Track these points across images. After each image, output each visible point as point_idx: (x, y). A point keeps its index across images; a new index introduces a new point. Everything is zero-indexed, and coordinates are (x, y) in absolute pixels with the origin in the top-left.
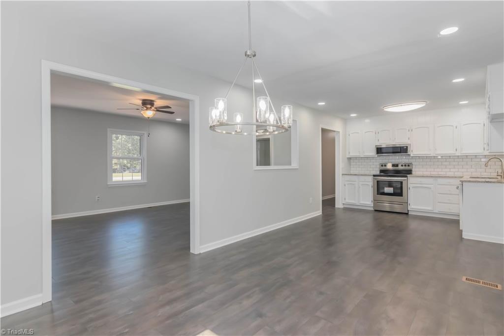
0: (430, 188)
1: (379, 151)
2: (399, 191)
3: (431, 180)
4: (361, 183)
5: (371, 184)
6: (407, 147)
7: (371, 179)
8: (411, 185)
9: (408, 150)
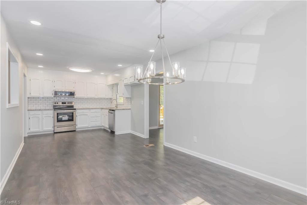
0: (87, 115)
1: (56, 93)
2: (71, 118)
3: (88, 111)
4: (44, 116)
5: (52, 116)
6: (74, 92)
7: (52, 112)
8: (78, 114)
9: (75, 94)
